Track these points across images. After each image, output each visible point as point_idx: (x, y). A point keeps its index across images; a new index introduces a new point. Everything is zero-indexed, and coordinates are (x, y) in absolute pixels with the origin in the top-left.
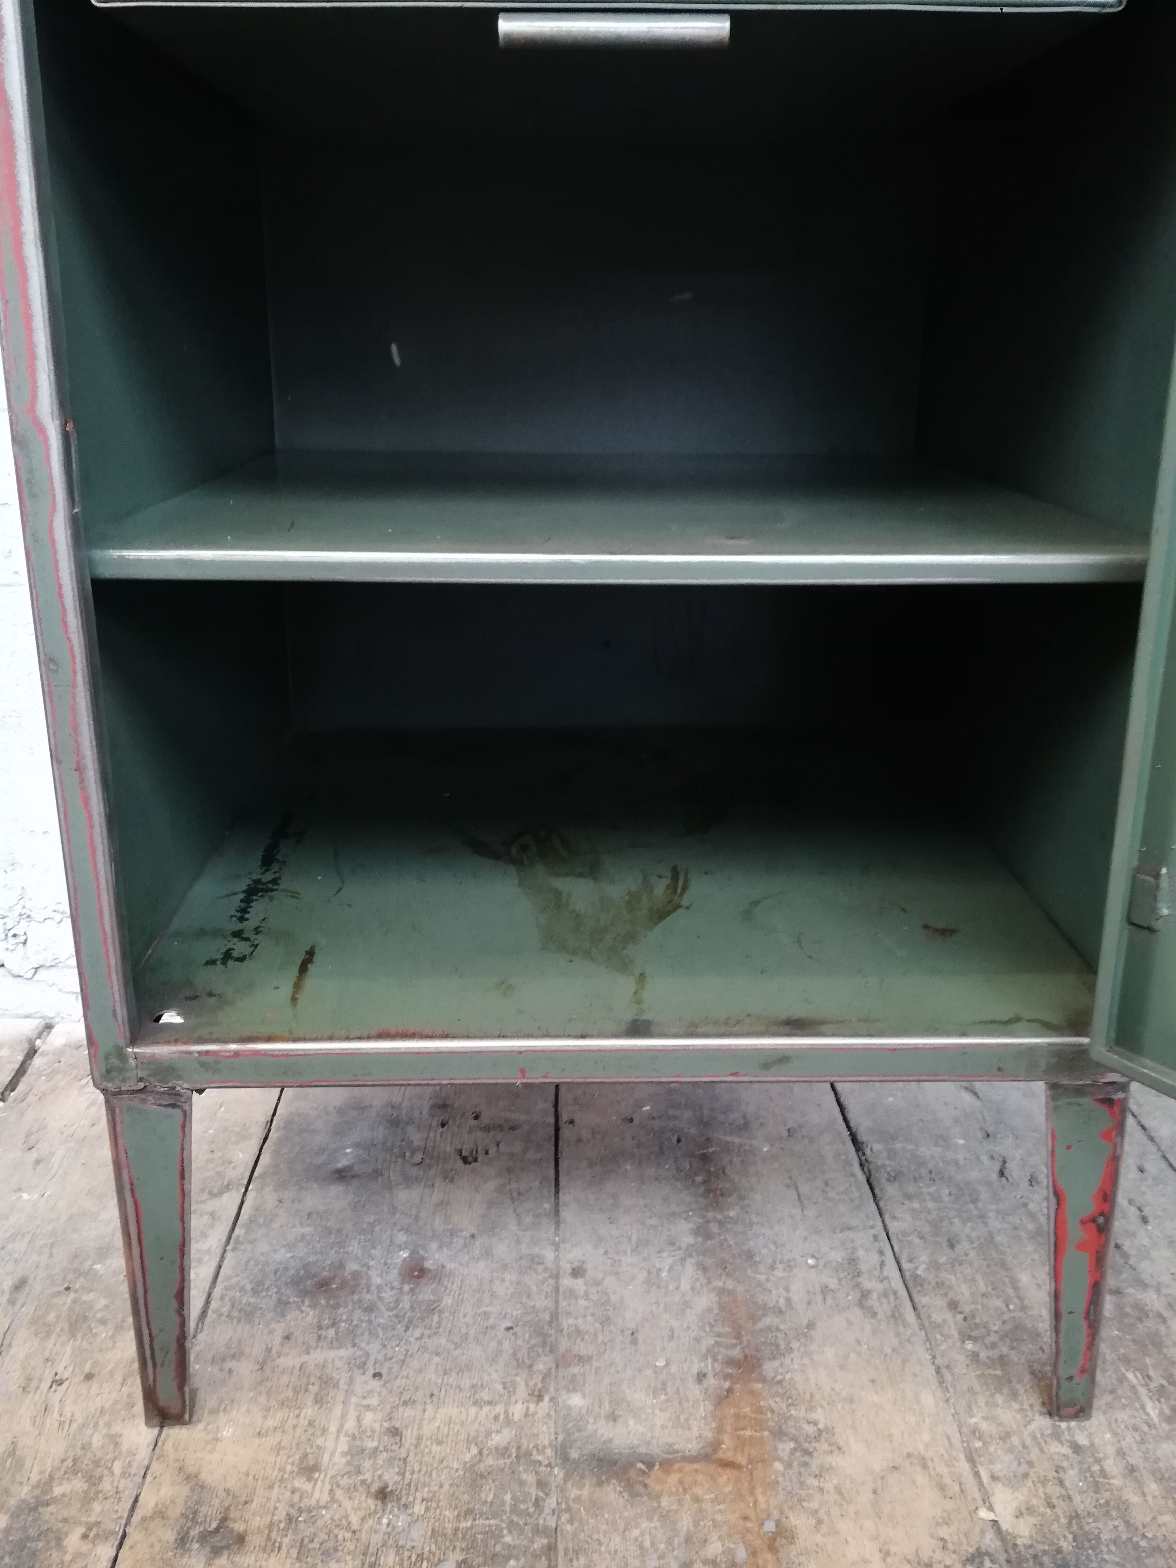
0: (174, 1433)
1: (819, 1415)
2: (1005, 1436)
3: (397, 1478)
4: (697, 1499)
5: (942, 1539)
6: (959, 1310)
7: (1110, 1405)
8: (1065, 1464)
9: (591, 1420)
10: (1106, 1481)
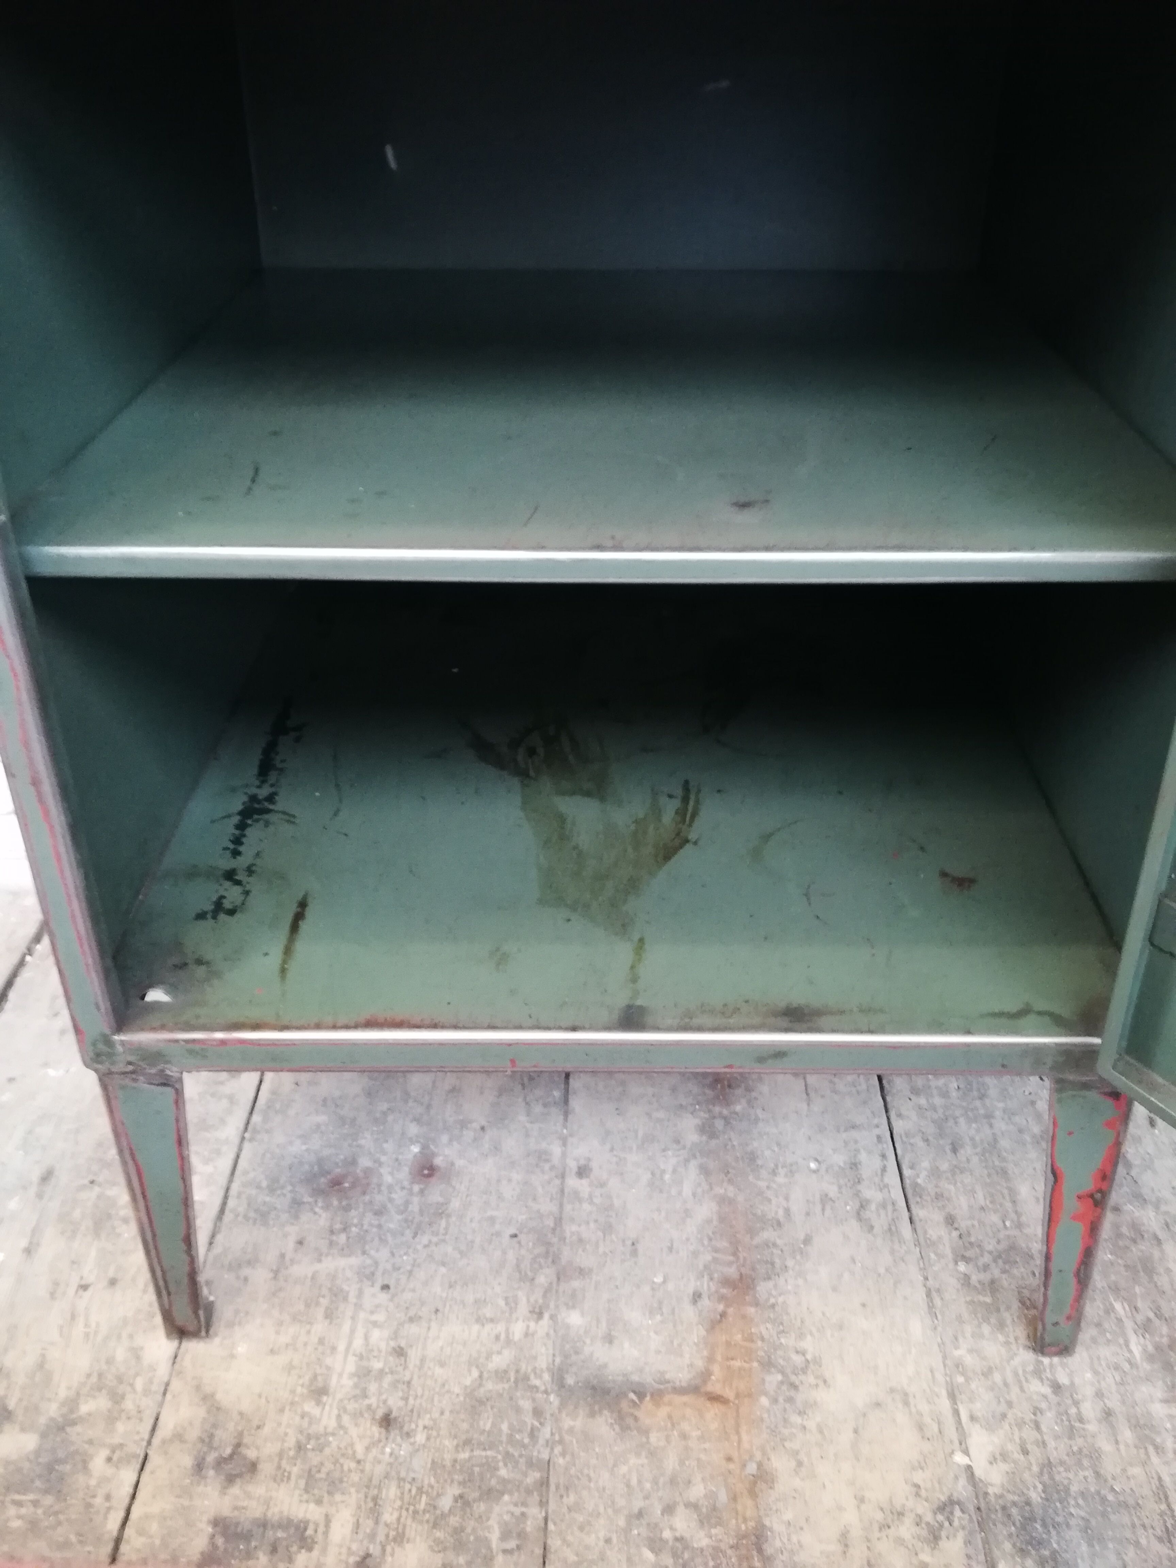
0: (192, 1347)
1: (807, 1344)
2: (987, 1373)
3: (401, 1403)
4: (684, 1436)
5: (917, 1486)
6: (956, 1225)
7: (1094, 1340)
8: (1044, 1405)
9: (588, 1341)
10: (1081, 1425)
